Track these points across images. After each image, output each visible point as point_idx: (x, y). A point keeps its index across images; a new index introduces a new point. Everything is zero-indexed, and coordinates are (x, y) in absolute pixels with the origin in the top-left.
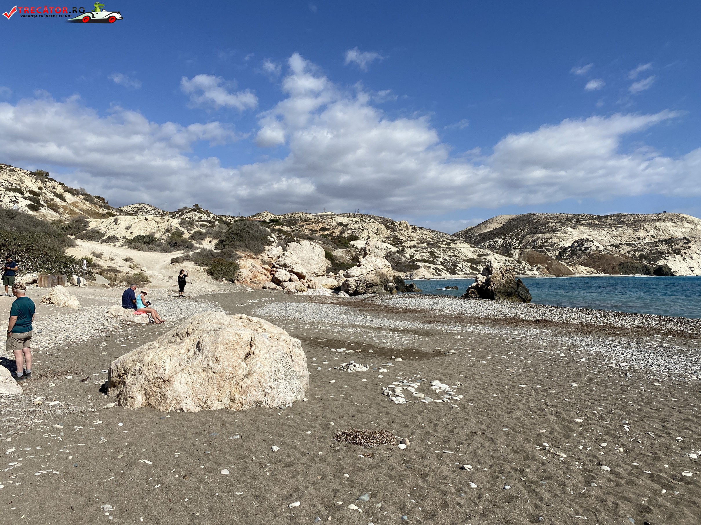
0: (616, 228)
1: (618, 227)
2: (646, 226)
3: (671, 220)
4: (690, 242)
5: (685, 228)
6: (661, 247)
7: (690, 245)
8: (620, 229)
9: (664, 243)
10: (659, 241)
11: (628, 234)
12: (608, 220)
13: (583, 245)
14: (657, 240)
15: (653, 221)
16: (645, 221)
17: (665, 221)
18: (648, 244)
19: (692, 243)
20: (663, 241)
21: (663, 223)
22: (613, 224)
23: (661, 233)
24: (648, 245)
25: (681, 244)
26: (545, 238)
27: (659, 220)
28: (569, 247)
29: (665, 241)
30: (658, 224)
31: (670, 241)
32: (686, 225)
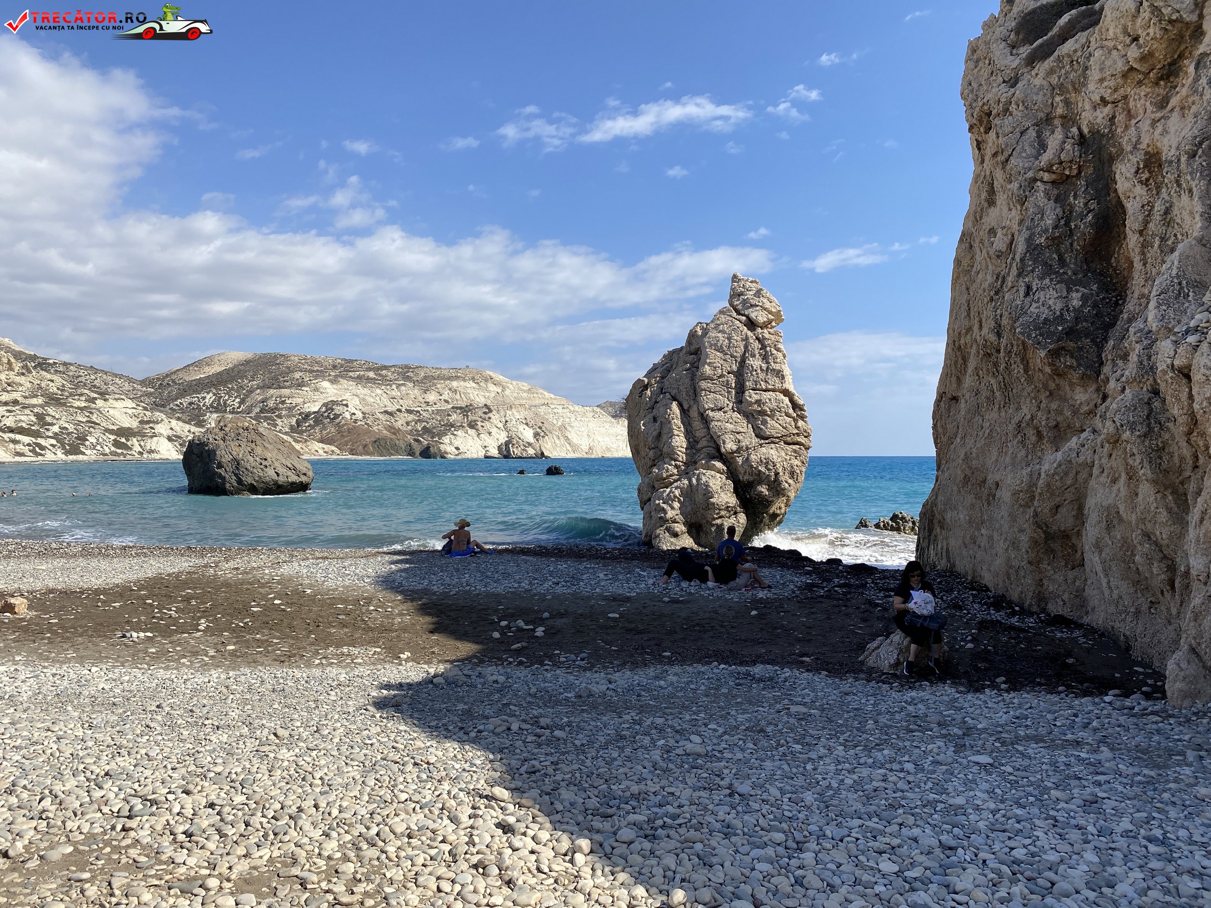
0: (398, 386)
1: (400, 385)
2: (438, 386)
3: (473, 379)
4: (490, 411)
5: (489, 392)
6: (454, 417)
7: (490, 415)
8: (403, 388)
9: (459, 411)
10: (453, 408)
11: (413, 397)
12: (390, 374)
13: (332, 410)
14: (450, 406)
15: (450, 378)
16: (439, 378)
17: (464, 380)
18: (438, 412)
19: (494, 412)
20: (457, 408)
21: (462, 383)
22: (396, 380)
23: (458, 396)
24: (437, 414)
25: (480, 413)
26: (281, 397)
27: (457, 378)
28: (315, 412)
29: (461, 408)
30: (455, 384)
31: (465, 410)
32: (492, 387)
